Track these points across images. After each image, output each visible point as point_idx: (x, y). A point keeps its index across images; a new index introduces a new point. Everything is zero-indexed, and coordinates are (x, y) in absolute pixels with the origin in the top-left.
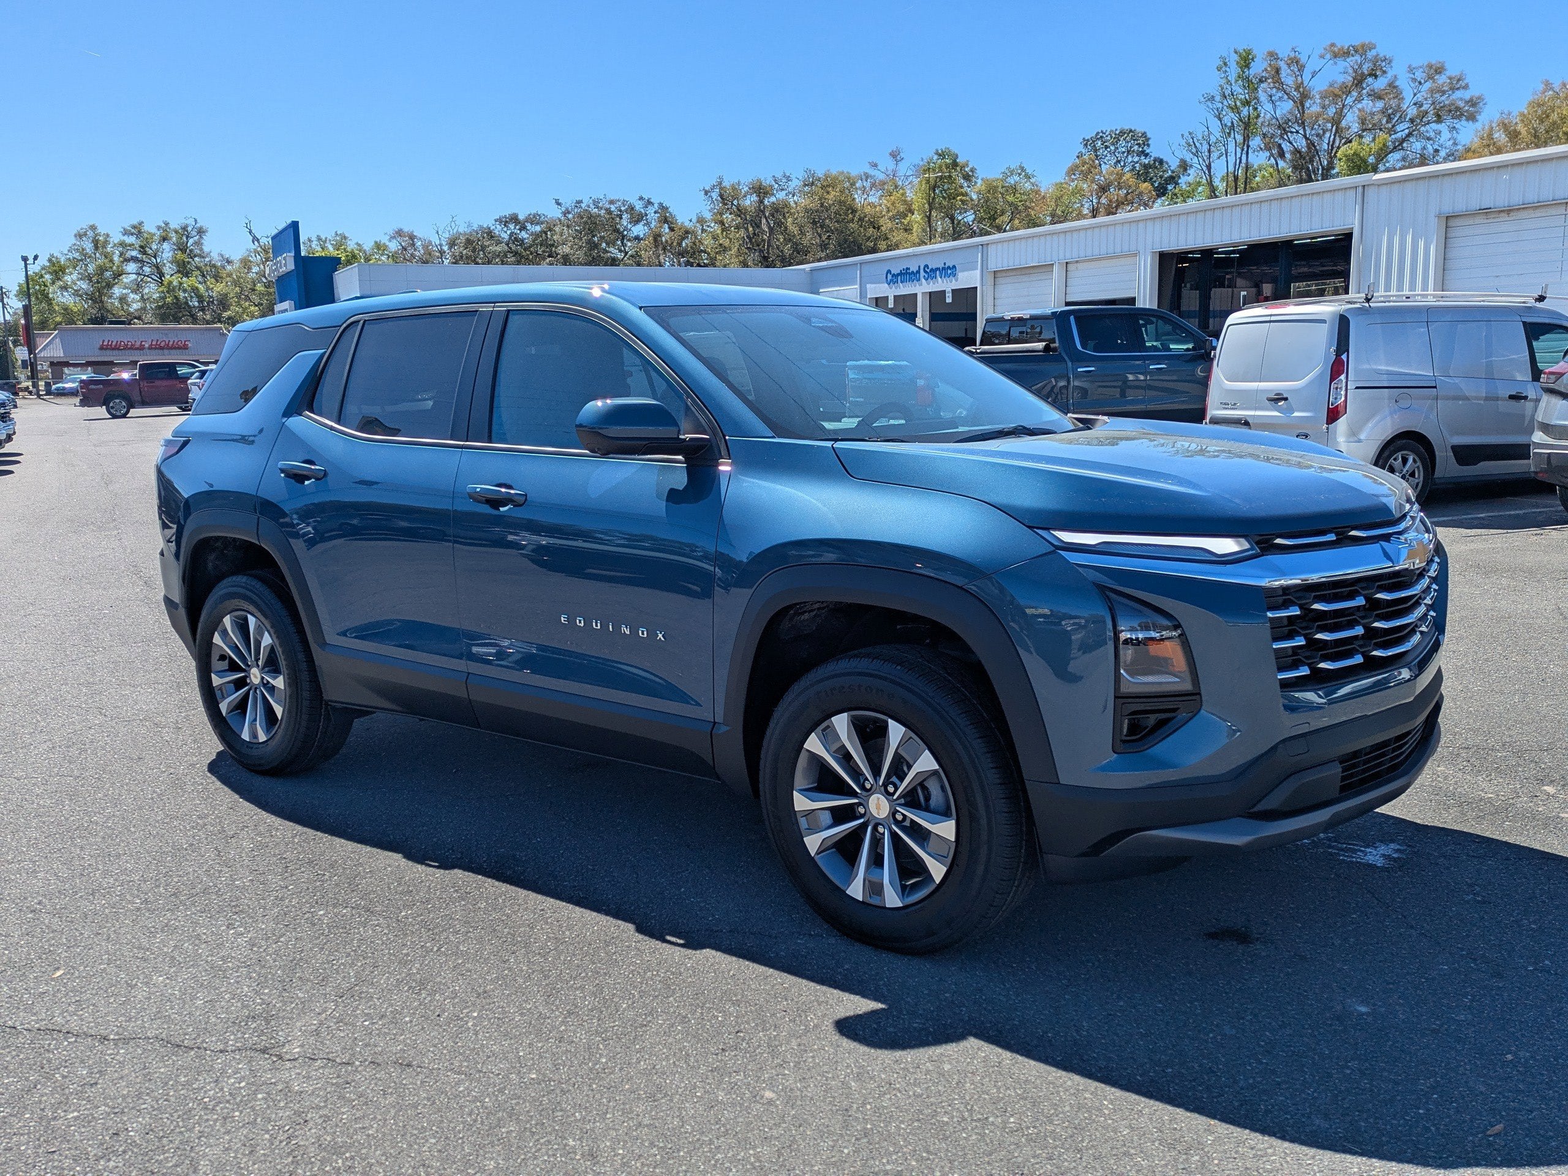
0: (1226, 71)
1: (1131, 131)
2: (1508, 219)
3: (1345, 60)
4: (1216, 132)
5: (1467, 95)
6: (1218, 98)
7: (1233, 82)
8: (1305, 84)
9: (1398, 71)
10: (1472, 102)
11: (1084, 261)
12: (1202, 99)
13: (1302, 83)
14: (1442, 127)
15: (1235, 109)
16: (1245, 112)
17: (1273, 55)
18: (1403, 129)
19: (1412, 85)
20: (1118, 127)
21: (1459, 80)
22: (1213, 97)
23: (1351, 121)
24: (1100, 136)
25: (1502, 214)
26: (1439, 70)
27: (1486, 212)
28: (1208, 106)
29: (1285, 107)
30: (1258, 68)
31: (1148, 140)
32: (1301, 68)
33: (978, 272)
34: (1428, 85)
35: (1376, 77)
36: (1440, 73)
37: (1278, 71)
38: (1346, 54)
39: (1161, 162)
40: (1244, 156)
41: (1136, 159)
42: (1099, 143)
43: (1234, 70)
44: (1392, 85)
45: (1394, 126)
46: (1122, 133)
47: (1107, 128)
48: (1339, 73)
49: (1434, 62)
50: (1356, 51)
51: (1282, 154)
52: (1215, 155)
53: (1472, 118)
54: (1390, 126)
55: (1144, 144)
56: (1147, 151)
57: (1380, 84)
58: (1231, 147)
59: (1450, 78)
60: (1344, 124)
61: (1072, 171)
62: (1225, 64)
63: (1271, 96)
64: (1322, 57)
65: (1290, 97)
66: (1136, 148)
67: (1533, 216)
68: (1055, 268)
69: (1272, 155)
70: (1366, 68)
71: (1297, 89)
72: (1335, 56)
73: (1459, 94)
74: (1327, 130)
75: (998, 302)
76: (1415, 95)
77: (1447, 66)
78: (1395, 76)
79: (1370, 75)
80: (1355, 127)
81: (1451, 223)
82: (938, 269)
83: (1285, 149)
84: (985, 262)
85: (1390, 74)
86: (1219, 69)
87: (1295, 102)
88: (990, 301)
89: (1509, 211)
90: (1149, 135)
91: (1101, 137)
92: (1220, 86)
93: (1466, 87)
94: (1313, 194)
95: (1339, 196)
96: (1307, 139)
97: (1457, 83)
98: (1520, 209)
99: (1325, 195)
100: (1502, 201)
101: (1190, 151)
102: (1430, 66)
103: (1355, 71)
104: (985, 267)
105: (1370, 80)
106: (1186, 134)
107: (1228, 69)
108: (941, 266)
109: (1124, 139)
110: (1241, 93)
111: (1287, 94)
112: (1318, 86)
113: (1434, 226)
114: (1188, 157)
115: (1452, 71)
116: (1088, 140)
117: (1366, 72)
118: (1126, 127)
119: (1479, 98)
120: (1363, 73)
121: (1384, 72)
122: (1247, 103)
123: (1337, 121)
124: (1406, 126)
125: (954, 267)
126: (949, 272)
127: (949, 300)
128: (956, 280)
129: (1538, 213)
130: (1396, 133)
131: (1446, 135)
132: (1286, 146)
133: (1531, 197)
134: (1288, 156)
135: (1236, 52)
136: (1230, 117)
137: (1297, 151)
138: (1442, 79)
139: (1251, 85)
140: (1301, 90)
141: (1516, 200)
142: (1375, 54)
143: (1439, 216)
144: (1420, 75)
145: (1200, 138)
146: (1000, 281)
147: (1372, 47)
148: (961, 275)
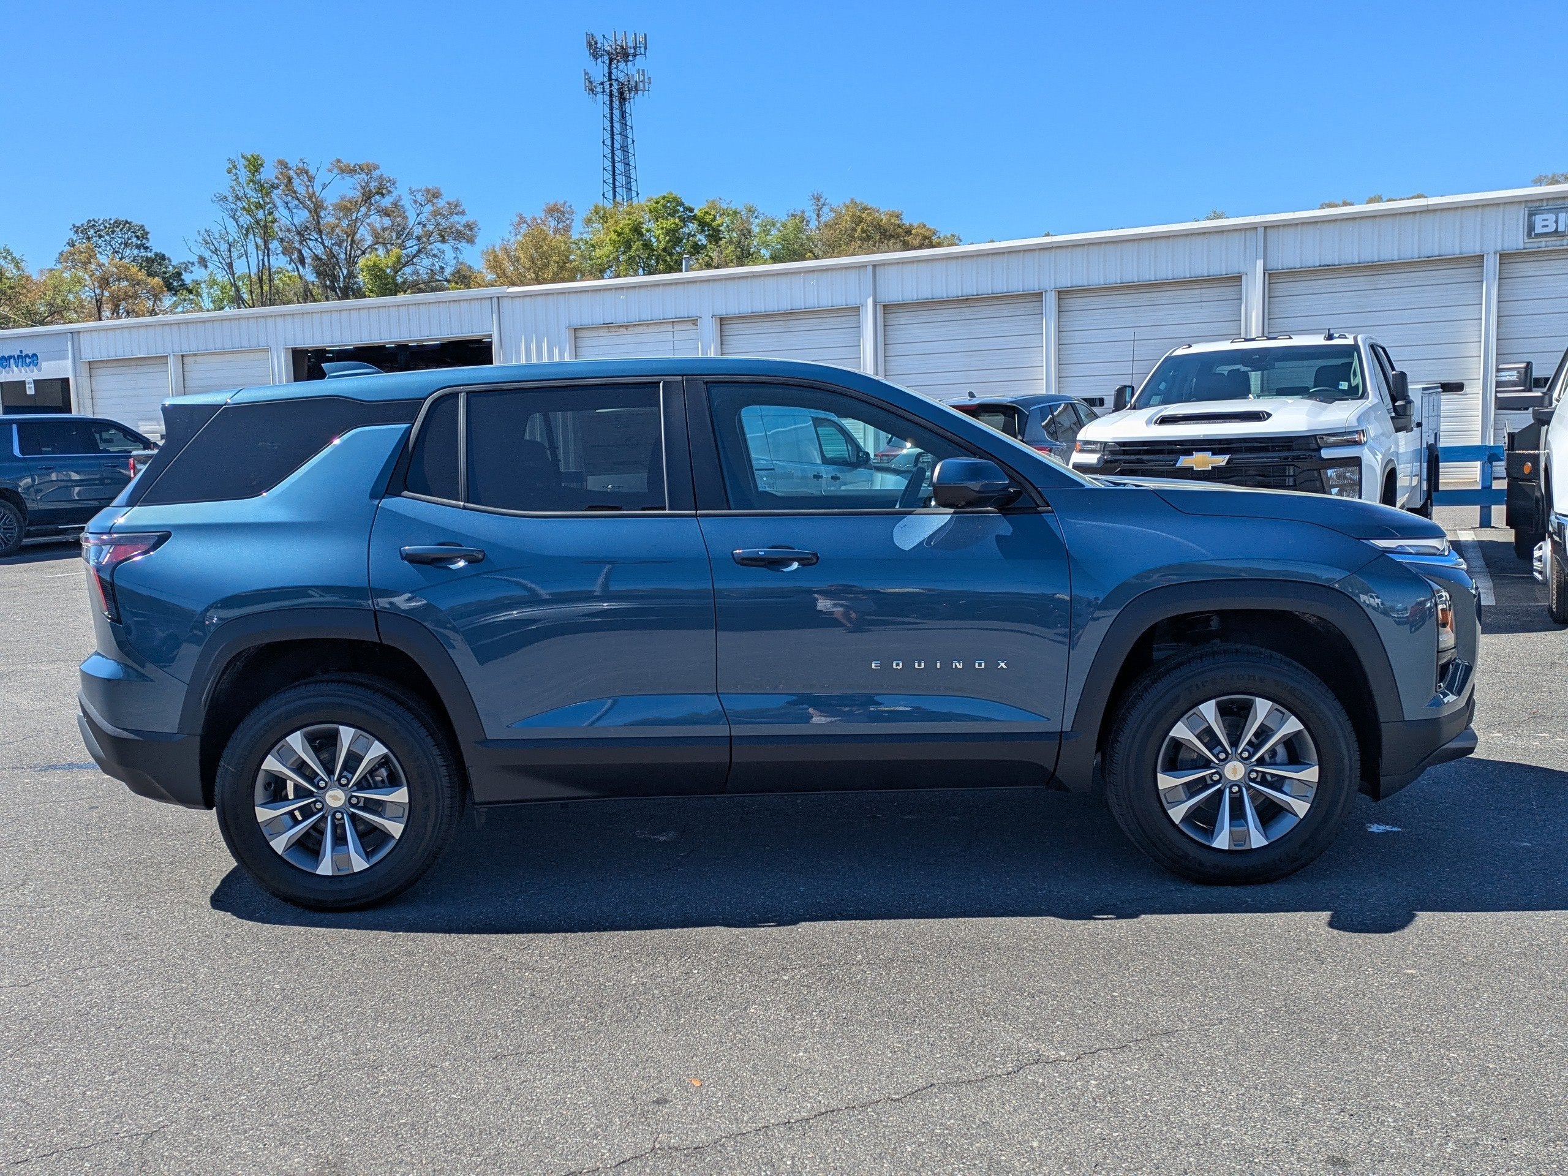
0: (236, 174)
1: (127, 222)
2: (626, 333)
3: (352, 177)
4: (234, 234)
5: (463, 220)
6: (230, 199)
7: (245, 185)
8: (317, 194)
9: (401, 192)
10: (469, 227)
11: (201, 355)
12: (215, 199)
13: (314, 193)
14: (446, 247)
15: (248, 211)
16: (260, 214)
17: (284, 165)
18: (412, 246)
19: (414, 206)
20: (114, 216)
21: (456, 206)
22: (225, 197)
23: (364, 234)
24: (92, 224)
25: (621, 329)
26: (437, 195)
27: (608, 326)
28: (221, 206)
29: (302, 216)
30: (269, 174)
31: (147, 233)
32: (311, 179)
33: (69, 363)
34: (429, 208)
35: (383, 195)
36: (437, 197)
37: (290, 179)
38: (351, 171)
39: (163, 257)
40: (266, 258)
41: (136, 252)
42: (92, 231)
43: (244, 174)
44: (395, 204)
45: (403, 242)
46: (117, 223)
47: (100, 217)
48: (348, 188)
49: (430, 188)
50: (362, 170)
51: (302, 261)
52: (235, 255)
53: (471, 241)
54: (400, 241)
55: (142, 237)
56: (147, 245)
57: (386, 202)
58: (251, 248)
59: (449, 204)
60: (358, 237)
61: (62, 257)
62: (235, 167)
63: (287, 203)
64: (330, 171)
65: (306, 207)
66: (134, 240)
67: (646, 331)
68: (171, 360)
69: (291, 260)
70: (373, 185)
71: (310, 198)
72: (343, 172)
73: (456, 218)
74: (343, 240)
75: (96, 395)
76: (418, 215)
77: (443, 191)
78: (400, 196)
79: (377, 193)
80: (369, 240)
81: (580, 334)
82: (10, 357)
83: (305, 254)
84: (77, 352)
85: (395, 194)
86: (229, 171)
87: (310, 212)
88: (88, 393)
89: (627, 327)
90: (147, 229)
91: (94, 225)
92: (231, 187)
93: (463, 213)
94: (450, 301)
95: (475, 305)
96: (324, 246)
97: (455, 208)
98: (636, 325)
99: (462, 303)
100: (621, 318)
101: (209, 249)
102: (428, 191)
103: (363, 188)
104: (77, 358)
105: (377, 197)
106: (202, 231)
107: (238, 172)
108: (16, 353)
109: (121, 230)
110: (254, 196)
111: (301, 203)
112: (330, 198)
113: (566, 336)
114: (207, 254)
115: (448, 196)
116: (79, 227)
117: (374, 191)
118: (122, 218)
119: (474, 223)
120: (370, 190)
121: (390, 192)
122: (259, 206)
123: (352, 233)
124: (414, 243)
125: (35, 355)
126: (28, 360)
127: (30, 391)
128: (40, 370)
129: (651, 329)
130: (406, 249)
131: (449, 254)
132: (306, 252)
133: (646, 316)
134: (308, 261)
135: (243, 157)
136: (245, 220)
137: (316, 258)
138: (441, 203)
139: (265, 189)
140: (314, 200)
141: (633, 317)
142: (379, 174)
143: (568, 328)
144: (420, 198)
145: (217, 236)
146: (95, 372)
147: (376, 168)
148: (44, 365)
